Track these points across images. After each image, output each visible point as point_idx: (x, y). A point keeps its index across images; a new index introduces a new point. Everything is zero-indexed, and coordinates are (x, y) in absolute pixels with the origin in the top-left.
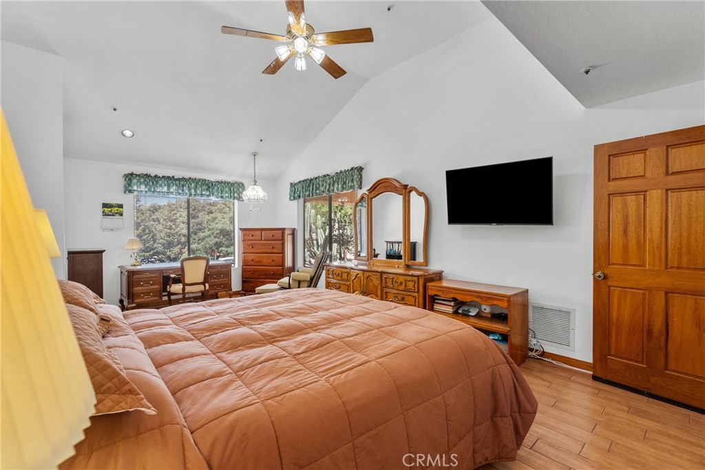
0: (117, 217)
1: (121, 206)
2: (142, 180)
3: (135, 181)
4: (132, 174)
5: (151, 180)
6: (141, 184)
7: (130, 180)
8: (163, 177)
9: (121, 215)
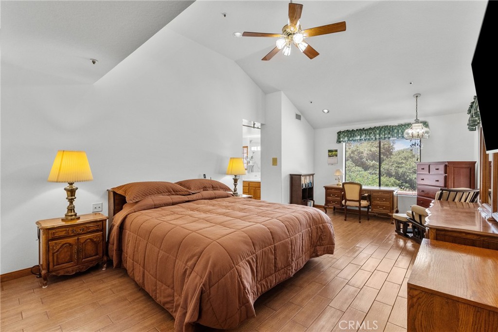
0: (335, 157)
1: (336, 151)
2: (346, 134)
3: (342, 135)
4: (340, 132)
5: (350, 134)
6: (345, 136)
7: (339, 135)
8: (357, 130)
9: (337, 156)
